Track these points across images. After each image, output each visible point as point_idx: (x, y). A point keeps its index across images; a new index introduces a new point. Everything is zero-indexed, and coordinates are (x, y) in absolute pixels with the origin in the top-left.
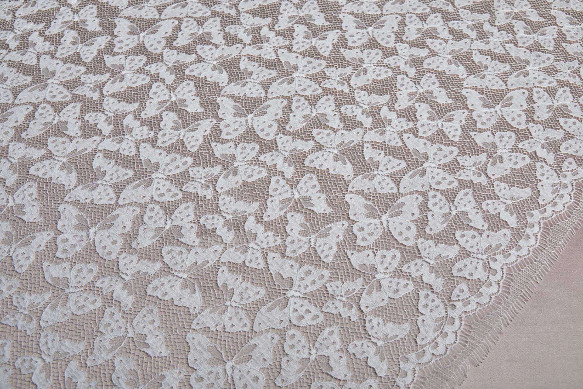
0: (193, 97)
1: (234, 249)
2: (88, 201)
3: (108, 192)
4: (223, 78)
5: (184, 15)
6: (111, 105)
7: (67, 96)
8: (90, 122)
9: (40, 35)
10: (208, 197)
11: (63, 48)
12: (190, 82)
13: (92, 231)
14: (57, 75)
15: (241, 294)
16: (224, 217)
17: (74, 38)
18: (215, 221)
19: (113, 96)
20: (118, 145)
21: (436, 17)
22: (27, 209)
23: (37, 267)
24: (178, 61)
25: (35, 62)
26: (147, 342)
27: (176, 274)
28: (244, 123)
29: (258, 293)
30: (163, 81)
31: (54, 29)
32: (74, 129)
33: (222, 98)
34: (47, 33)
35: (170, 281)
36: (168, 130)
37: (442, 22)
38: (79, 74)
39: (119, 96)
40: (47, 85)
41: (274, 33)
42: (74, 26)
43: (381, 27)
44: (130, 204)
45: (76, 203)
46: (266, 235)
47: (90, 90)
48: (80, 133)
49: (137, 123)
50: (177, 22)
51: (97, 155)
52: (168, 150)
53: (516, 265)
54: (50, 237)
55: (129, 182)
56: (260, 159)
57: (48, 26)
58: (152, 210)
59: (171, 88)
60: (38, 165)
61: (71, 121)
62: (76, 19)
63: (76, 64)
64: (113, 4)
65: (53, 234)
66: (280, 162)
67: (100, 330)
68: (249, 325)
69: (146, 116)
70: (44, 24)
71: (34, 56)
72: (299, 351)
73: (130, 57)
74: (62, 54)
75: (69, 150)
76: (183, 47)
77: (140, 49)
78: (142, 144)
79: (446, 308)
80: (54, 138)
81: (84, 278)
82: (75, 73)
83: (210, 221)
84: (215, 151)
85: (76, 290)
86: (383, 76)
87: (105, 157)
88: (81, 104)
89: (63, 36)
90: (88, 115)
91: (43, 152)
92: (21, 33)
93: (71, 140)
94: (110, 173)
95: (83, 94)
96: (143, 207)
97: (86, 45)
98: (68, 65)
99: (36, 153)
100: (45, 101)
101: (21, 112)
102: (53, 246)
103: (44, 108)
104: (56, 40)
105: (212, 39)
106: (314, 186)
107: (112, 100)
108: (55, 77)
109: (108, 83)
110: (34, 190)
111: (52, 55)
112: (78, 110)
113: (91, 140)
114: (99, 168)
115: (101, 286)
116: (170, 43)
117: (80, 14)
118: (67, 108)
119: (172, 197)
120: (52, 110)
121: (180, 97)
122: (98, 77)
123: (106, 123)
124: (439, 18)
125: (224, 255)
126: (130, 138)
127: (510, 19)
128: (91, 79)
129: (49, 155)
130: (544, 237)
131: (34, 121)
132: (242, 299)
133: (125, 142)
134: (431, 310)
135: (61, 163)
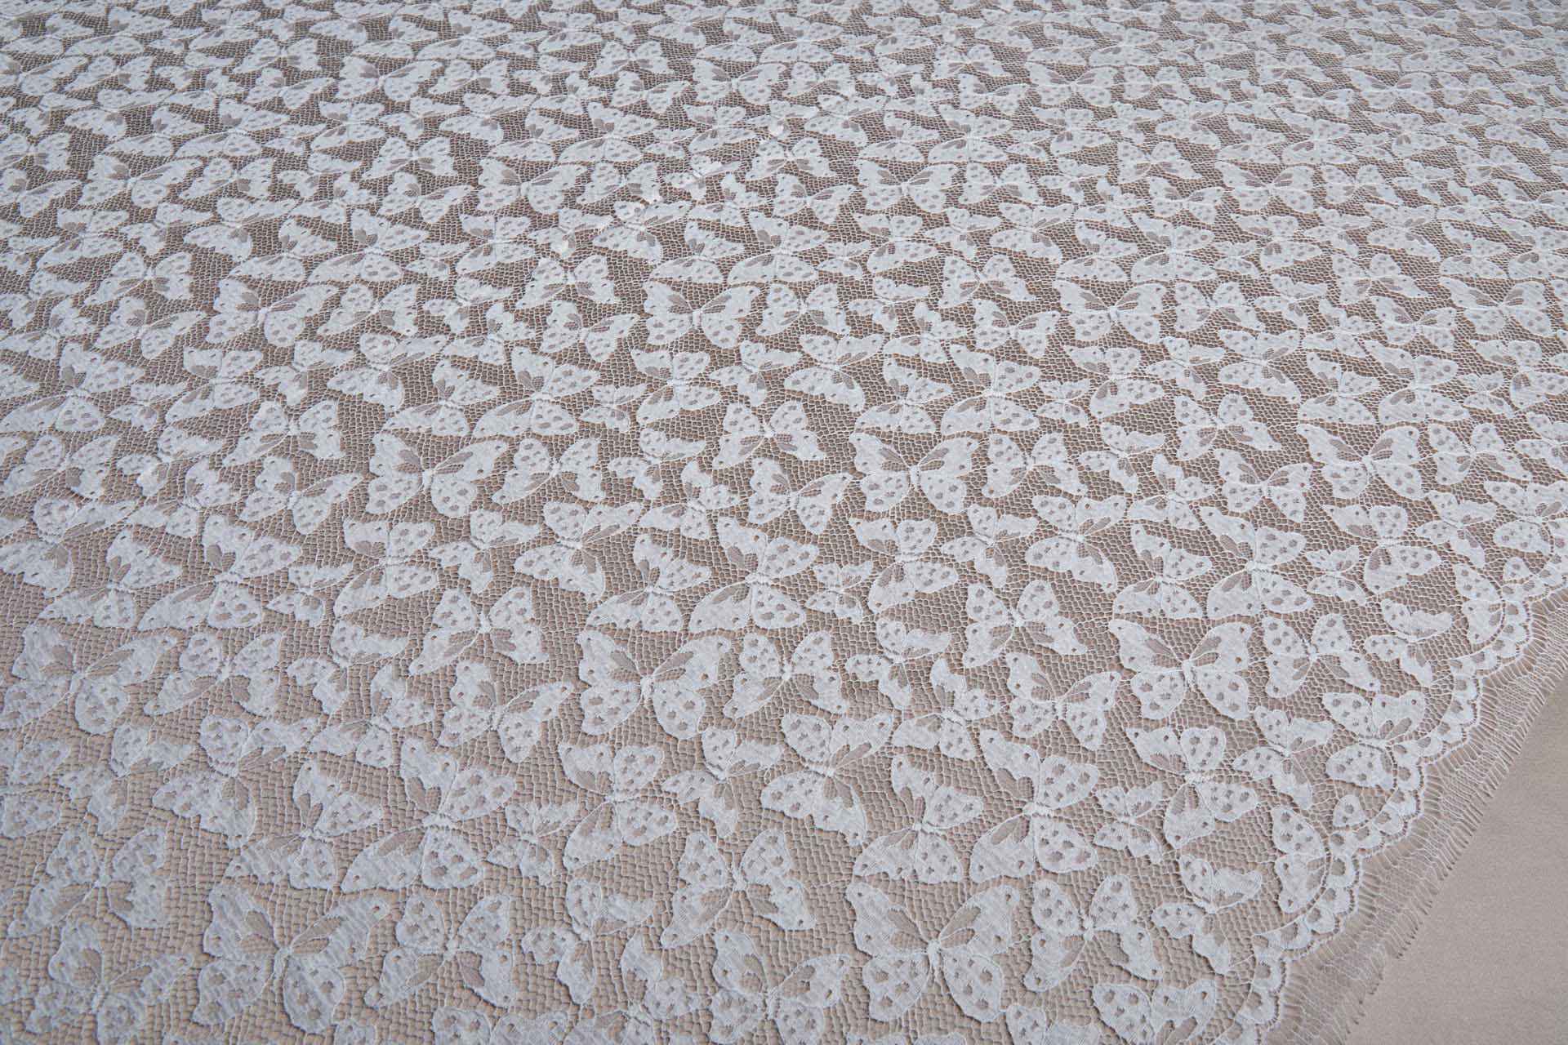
0: (806, 432)
1: (915, 721)
2: (631, 625)
3: (667, 608)
4: (855, 396)
5: (770, 279)
6: (654, 444)
7: (571, 426)
8: (620, 476)
9: (506, 308)
10: (855, 621)
11: (553, 335)
12: (795, 403)
13: (646, 682)
14: (548, 385)
15: (939, 808)
16: (891, 661)
17: (570, 316)
18: (874, 667)
19: (655, 426)
20: (676, 520)
21: (1230, 288)
22: (518, 639)
23: (547, 750)
24: (769, 364)
25: (502, 360)
26: (772, 900)
27: (813, 768)
28: (904, 482)
29: (970, 808)
30: (746, 400)
31: (533, 299)
32: (590, 487)
33: (859, 435)
34: (519, 305)
35: (802, 782)
36: (765, 492)
37: (1242, 299)
38: (588, 384)
39: (669, 428)
40: (529, 404)
41: (938, 315)
42: (569, 295)
43: (1132, 306)
44: (712, 633)
45: (610, 629)
46: (971, 694)
47: (613, 415)
48: (602, 495)
49: (707, 479)
50: (757, 291)
51: (639, 538)
52: (771, 530)
53: (1444, 760)
54: (567, 694)
55: (705, 590)
56: (942, 550)
57: (520, 292)
58: (755, 644)
59: (763, 415)
60: (530, 555)
61: (584, 471)
62: (571, 281)
63: (581, 366)
64: (637, 256)
65: (571, 688)
66: (979, 556)
67: (681, 875)
68: (961, 870)
69: (723, 467)
70: (511, 289)
71: (501, 348)
72: (1060, 922)
73: (679, 355)
74: (551, 347)
75: (586, 528)
76: (775, 337)
77: (696, 341)
78: (721, 519)
79: (1325, 843)
80: (556, 504)
81: (640, 774)
82: (579, 382)
83: (864, 668)
84: (857, 534)
85: (627, 798)
86: (1148, 399)
87: (654, 541)
88: (598, 441)
89: (549, 312)
90: (613, 462)
91: (536, 530)
92: (469, 304)
93: (587, 510)
94: (667, 572)
95: (600, 422)
96: (737, 638)
97: (595, 331)
98: (566, 367)
99: (525, 533)
100: (529, 433)
101: (486, 453)
102: (574, 711)
103: (529, 447)
104: (538, 318)
105: (826, 323)
106: (1049, 604)
107: (655, 434)
108: (544, 389)
109: (645, 403)
110: (527, 602)
111: (534, 347)
112: (593, 451)
113: (625, 508)
114: (646, 563)
115: (673, 790)
116: (750, 328)
117: (577, 270)
118: (572, 448)
119: (788, 620)
120: (544, 451)
121: (780, 431)
122: (624, 391)
123: (650, 478)
124: (1236, 291)
125: (897, 733)
126: (698, 507)
127: (1367, 293)
128: (611, 395)
129: (549, 537)
130: (1488, 708)
131: (513, 472)
132: (942, 819)
133: (689, 513)
134: (1299, 846)
135: (573, 552)
